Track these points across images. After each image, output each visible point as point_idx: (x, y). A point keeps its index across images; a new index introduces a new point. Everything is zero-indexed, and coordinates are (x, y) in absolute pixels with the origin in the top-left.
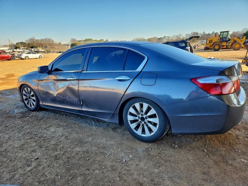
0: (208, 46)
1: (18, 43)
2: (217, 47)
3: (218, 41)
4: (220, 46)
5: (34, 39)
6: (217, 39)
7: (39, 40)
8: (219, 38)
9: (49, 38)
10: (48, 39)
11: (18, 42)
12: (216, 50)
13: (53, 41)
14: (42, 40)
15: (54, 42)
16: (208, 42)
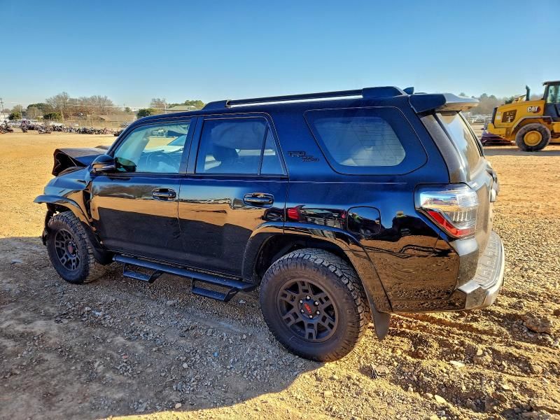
0: (500, 132)
1: (31, 106)
2: (533, 139)
3: (537, 115)
4: (543, 133)
5: (66, 99)
6: (533, 109)
7: (79, 101)
8: (542, 107)
9: (103, 96)
10: (100, 99)
11: (32, 104)
12: (529, 149)
13: (110, 105)
14: (85, 100)
15: (112, 105)
16: (499, 118)
